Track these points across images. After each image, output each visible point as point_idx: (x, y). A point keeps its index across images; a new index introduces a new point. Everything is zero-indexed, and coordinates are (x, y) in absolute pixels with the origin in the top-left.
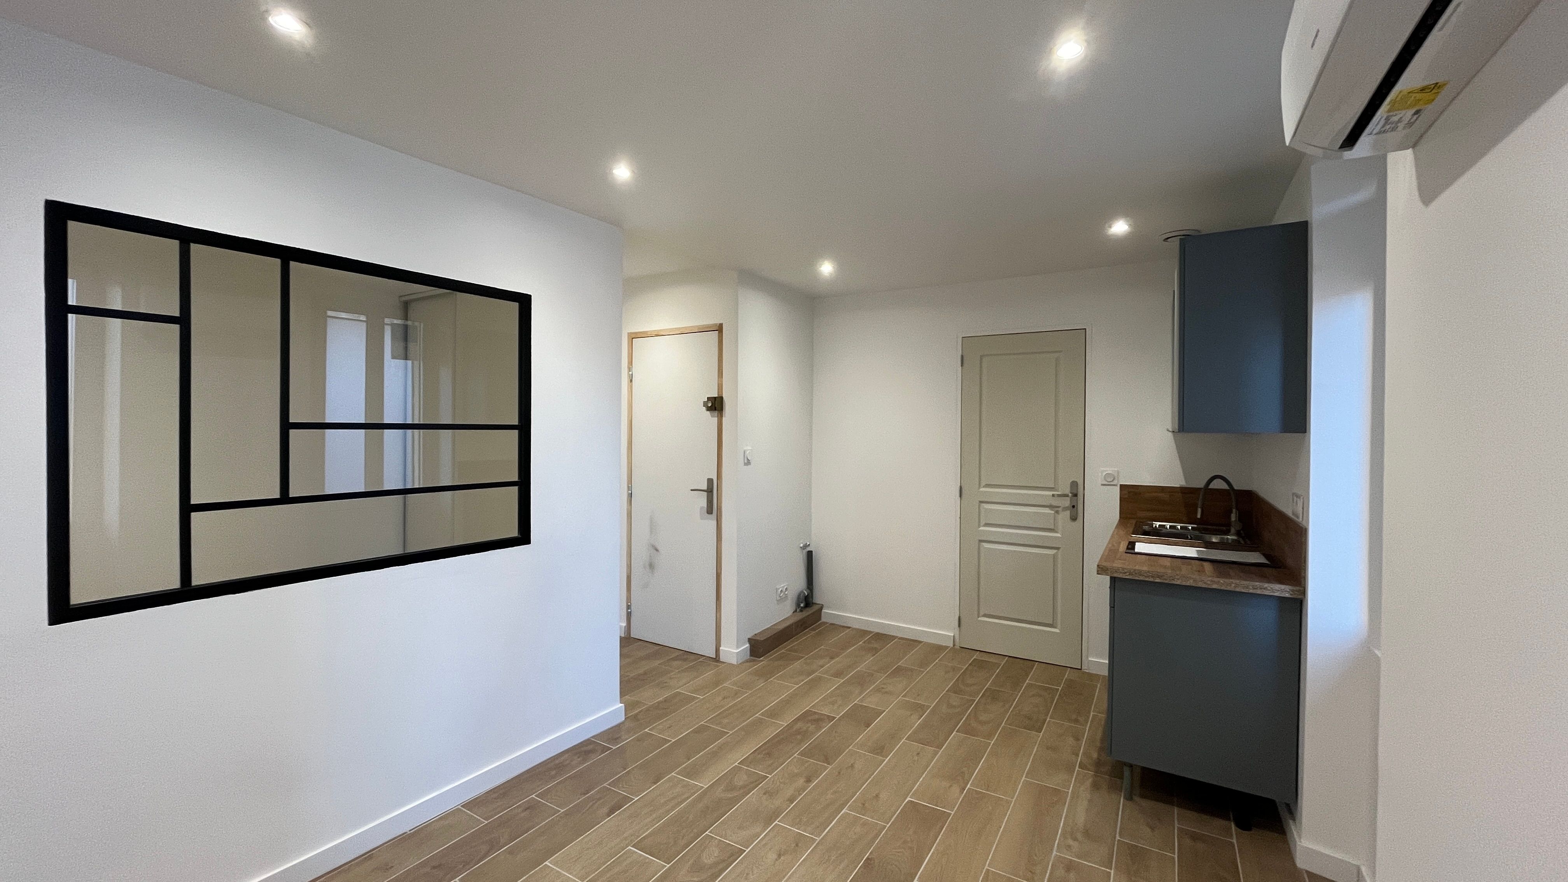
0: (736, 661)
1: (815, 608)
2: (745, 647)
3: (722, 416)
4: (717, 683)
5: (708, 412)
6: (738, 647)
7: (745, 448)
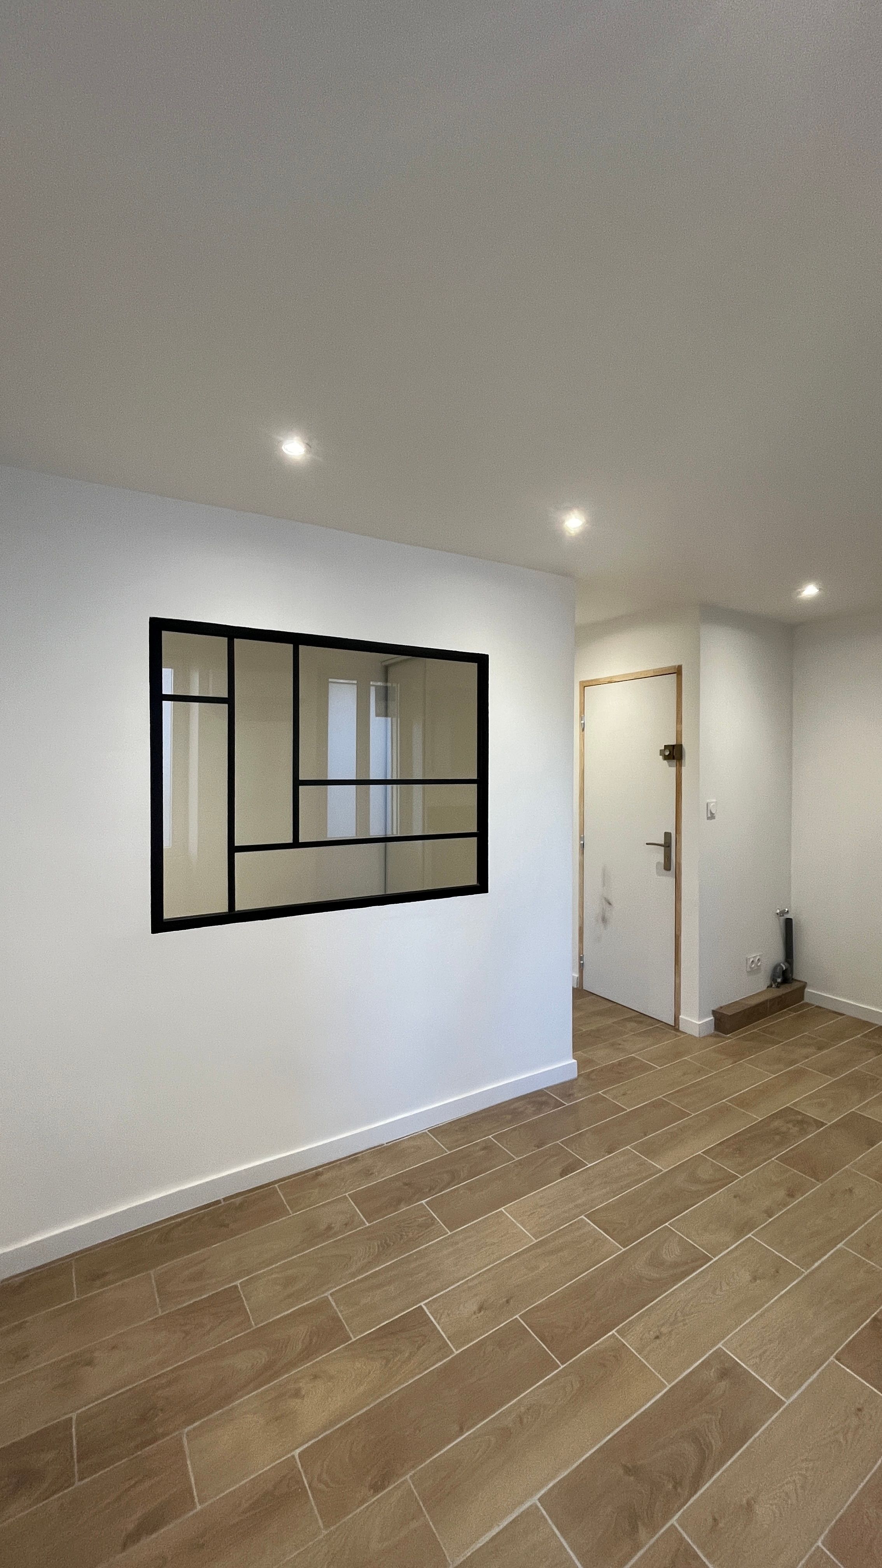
0: (698, 1033)
1: (795, 986)
2: (710, 1019)
3: (681, 766)
4: (678, 1055)
5: (665, 761)
6: (699, 1019)
7: (708, 801)
